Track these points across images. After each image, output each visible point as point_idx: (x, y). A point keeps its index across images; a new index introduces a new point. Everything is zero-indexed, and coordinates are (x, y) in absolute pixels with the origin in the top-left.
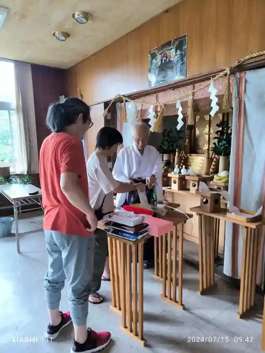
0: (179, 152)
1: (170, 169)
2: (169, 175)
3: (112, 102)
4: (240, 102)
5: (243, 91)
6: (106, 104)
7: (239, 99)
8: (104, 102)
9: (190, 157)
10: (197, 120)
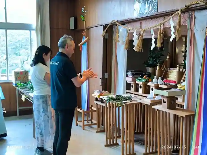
0: (160, 67)
1: (150, 80)
2: (149, 84)
3: (109, 25)
4: (191, 31)
5: (193, 24)
6: (105, 27)
7: (191, 29)
8: (103, 25)
9: (169, 70)
10: (177, 41)
